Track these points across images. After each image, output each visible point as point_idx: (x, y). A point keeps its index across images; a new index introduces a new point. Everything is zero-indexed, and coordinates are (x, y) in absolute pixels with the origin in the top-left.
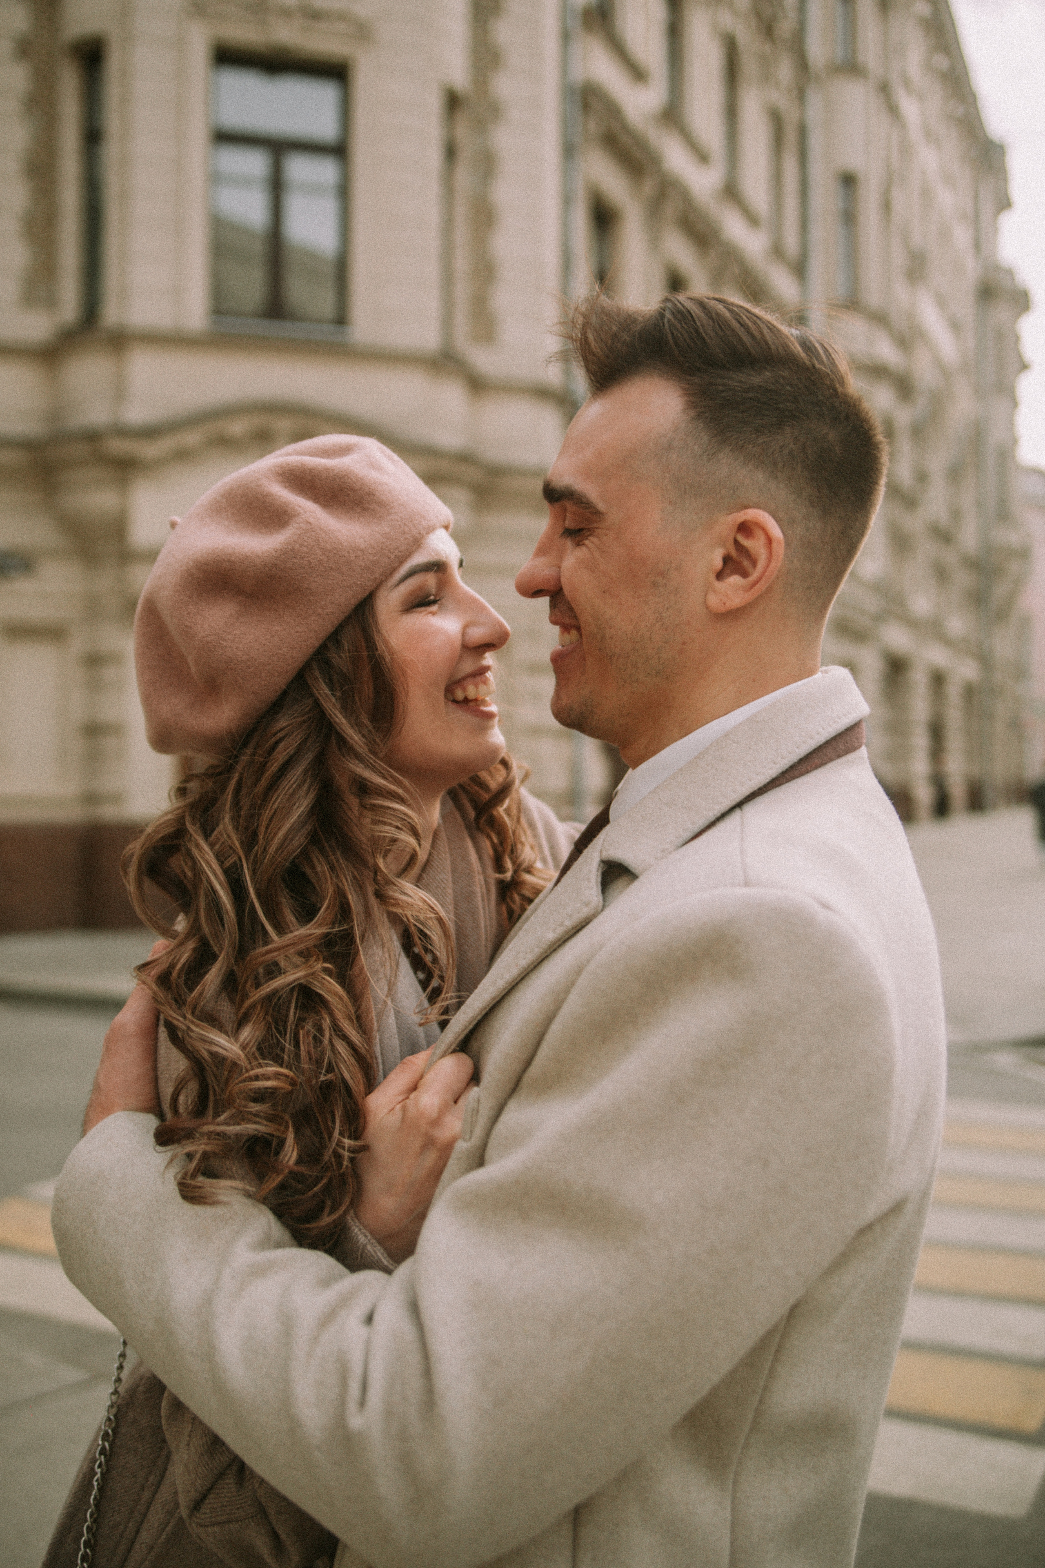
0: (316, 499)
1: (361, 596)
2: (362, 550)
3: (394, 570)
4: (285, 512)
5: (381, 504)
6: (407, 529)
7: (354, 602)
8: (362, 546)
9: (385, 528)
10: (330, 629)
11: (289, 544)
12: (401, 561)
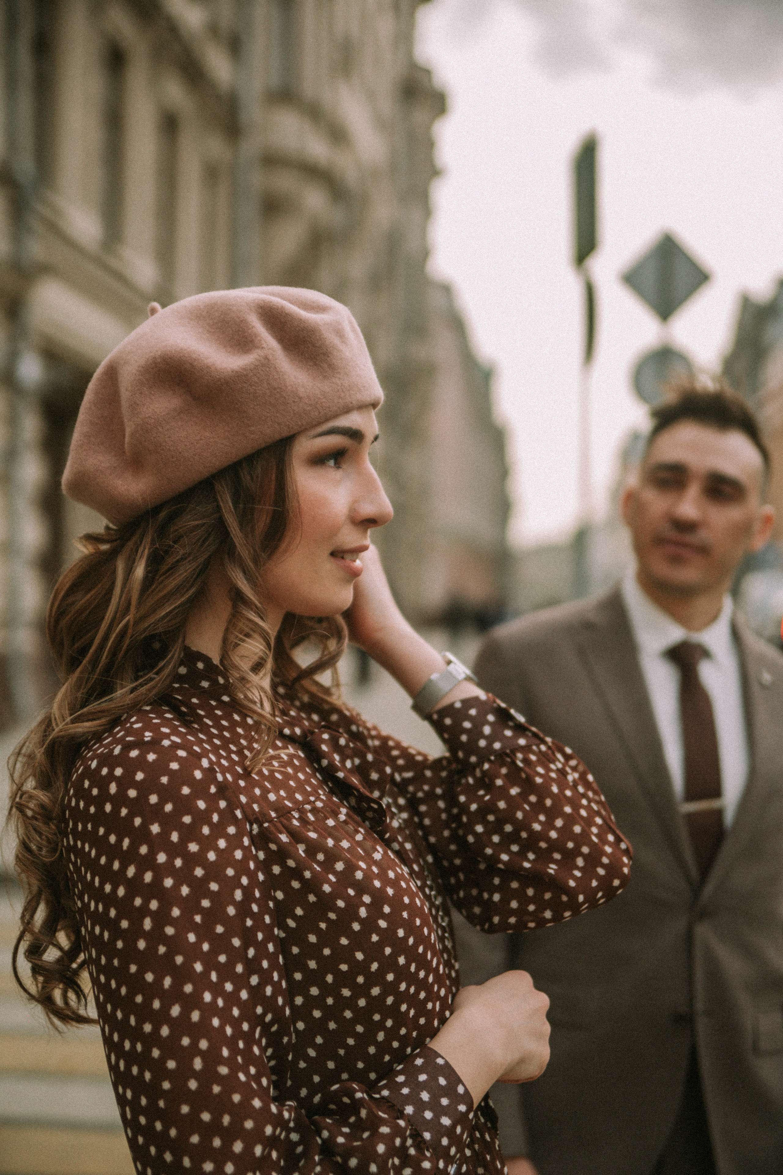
0: (281, 340)
1: (285, 434)
2: (300, 398)
3: (319, 424)
4: (252, 341)
5: (332, 367)
6: (342, 394)
7: (277, 437)
8: (301, 395)
9: (326, 386)
10: (249, 451)
11: (245, 369)
12: (327, 420)
